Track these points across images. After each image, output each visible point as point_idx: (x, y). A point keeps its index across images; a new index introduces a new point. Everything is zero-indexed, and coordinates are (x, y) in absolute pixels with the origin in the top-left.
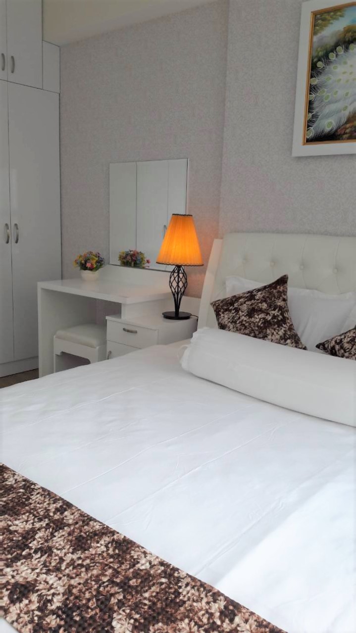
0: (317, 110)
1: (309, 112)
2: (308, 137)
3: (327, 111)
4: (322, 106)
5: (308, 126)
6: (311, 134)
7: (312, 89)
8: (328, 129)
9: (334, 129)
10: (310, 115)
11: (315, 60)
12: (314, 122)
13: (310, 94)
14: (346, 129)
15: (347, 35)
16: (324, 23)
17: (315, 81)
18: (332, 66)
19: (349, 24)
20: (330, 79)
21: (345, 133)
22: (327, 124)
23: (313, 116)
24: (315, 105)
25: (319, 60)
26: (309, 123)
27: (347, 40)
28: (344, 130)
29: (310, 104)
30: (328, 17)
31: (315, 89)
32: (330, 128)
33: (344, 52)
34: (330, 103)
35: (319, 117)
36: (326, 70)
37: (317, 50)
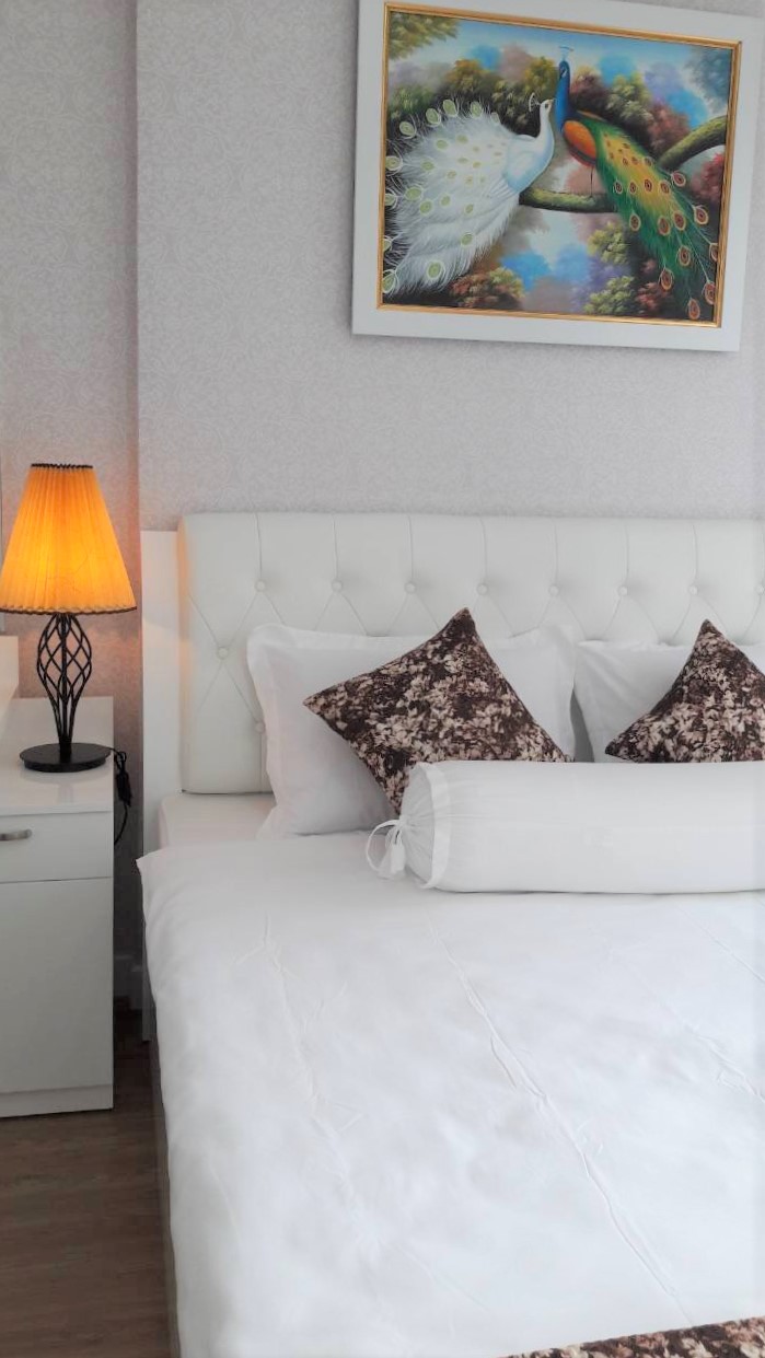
0: (405, 231)
1: (387, 233)
2: (386, 292)
3: (429, 238)
4: (417, 225)
5: (386, 266)
6: (394, 286)
7: (392, 181)
8: (430, 279)
9: (445, 282)
10: (389, 240)
11: (395, 115)
12: (398, 258)
13: (387, 191)
14: (472, 284)
15: (464, 79)
16: (411, 35)
17: (398, 165)
18: (434, 140)
19: (468, 58)
20: (432, 167)
21: (469, 294)
22: (431, 267)
23: (394, 243)
24: (400, 218)
25: (404, 118)
26: (389, 259)
27: (464, 89)
28: (467, 286)
29: (388, 213)
30: (420, 27)
31: (398, 183)
32: (436, 279)
33: (460, 114)
34: (434, 220)
35: (411, 248)
36: (422, 144)
37: (398, 94)
